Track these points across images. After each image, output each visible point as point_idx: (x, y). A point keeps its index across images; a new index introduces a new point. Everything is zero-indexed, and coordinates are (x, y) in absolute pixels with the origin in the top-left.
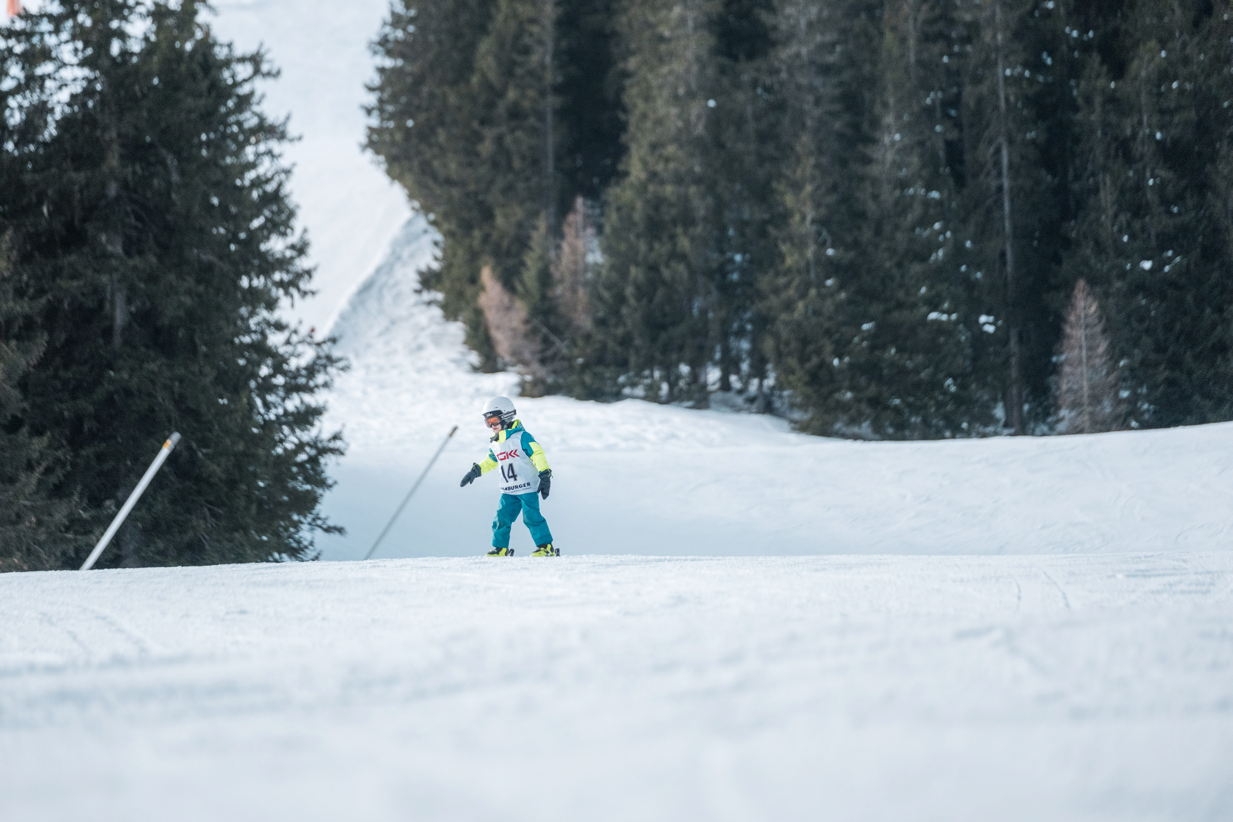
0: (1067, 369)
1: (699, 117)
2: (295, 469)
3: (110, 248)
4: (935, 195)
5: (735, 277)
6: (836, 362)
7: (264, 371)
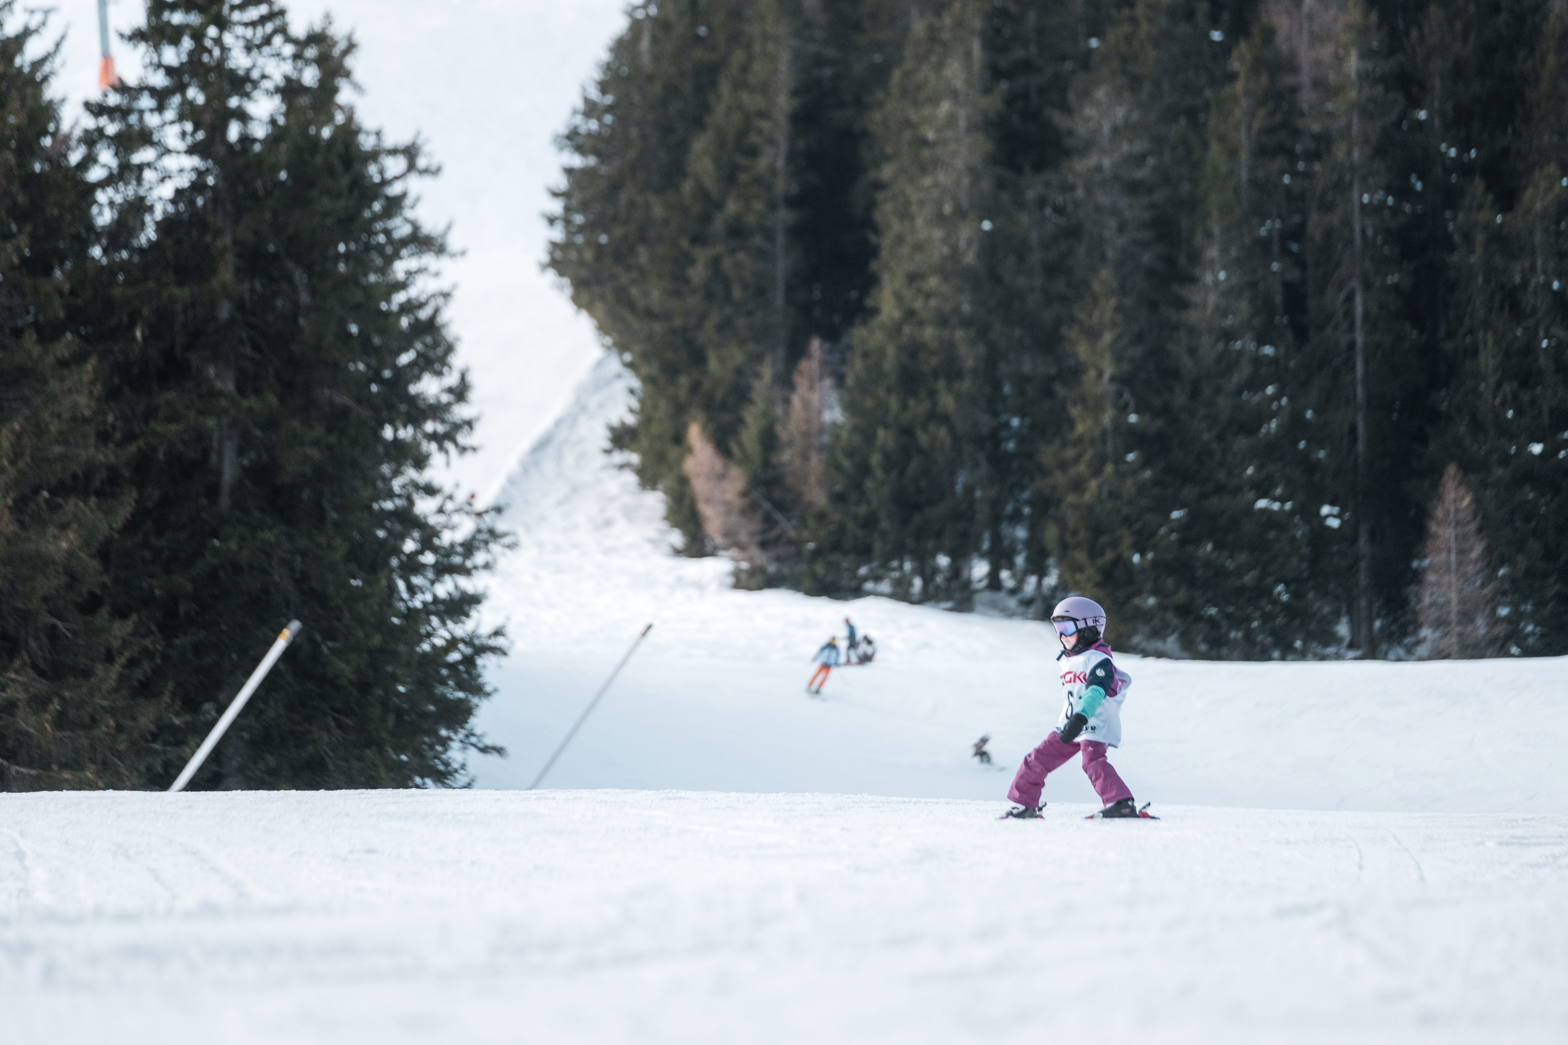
0: (1432, 577)
1: (970, 242)
2: (444, 672)
3: (219, 385)
4: (1268, 350)
5: (1011, 446)
6: (1136, 558)
7: (409, 546)
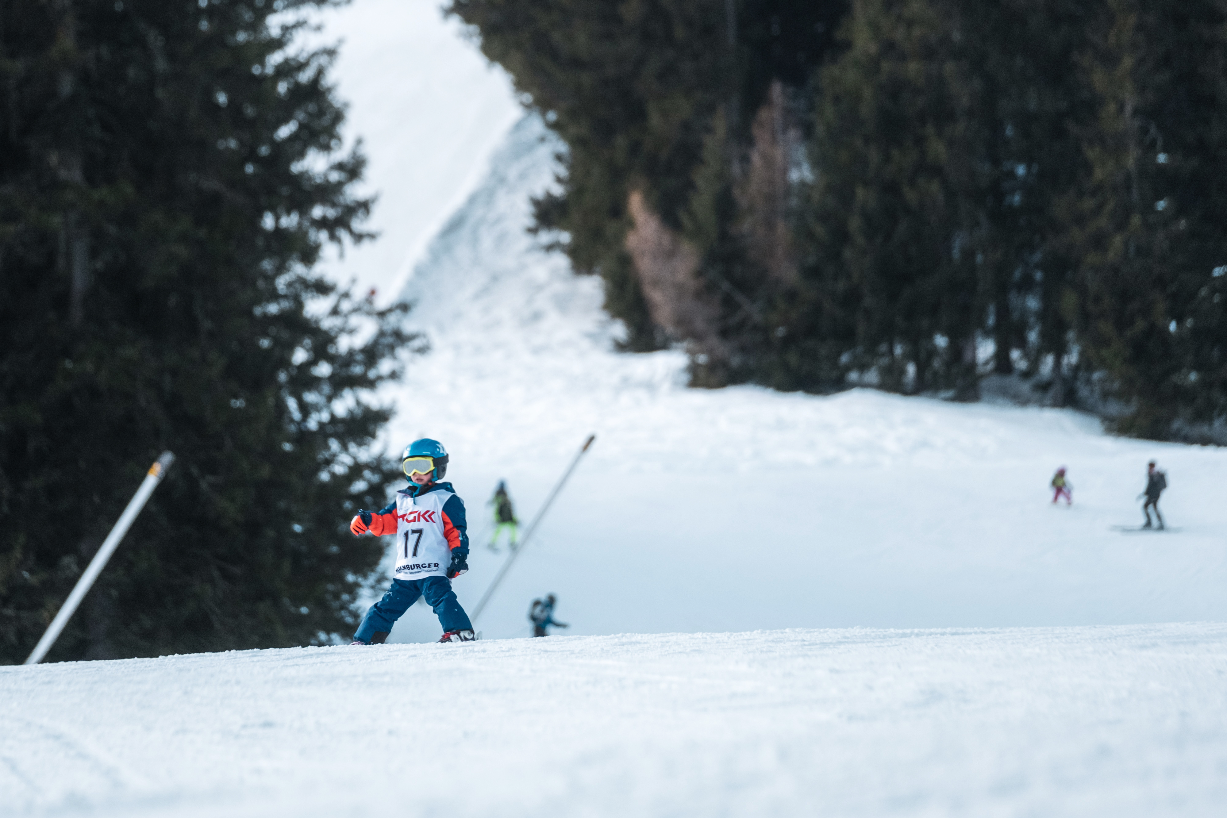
2: (348, 505)
3: (63, 174)
5: (1017, 199)
6: (1173, 326)
7: (300, 356)
